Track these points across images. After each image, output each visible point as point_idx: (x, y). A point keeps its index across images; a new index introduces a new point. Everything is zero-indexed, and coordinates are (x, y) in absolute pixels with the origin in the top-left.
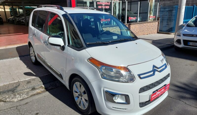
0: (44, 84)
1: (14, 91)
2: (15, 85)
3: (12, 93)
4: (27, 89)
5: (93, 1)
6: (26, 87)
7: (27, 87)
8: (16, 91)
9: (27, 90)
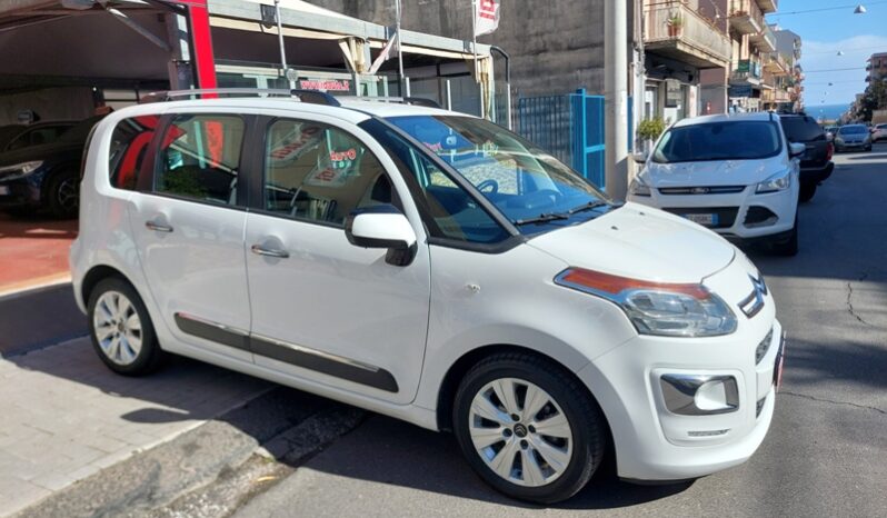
0: (262, 443)
1: (154, 497)
3: (147, 509)
4: (203, 478)
5: (280, 77)
6: (192, 470)
7: (198, 470)
8: (158, 495)
9: (201, 481)
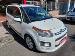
0: (14, 38)
2: (1, 39)
9: (6, 40)
